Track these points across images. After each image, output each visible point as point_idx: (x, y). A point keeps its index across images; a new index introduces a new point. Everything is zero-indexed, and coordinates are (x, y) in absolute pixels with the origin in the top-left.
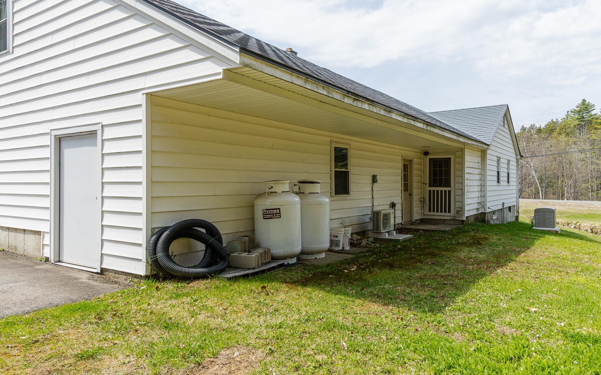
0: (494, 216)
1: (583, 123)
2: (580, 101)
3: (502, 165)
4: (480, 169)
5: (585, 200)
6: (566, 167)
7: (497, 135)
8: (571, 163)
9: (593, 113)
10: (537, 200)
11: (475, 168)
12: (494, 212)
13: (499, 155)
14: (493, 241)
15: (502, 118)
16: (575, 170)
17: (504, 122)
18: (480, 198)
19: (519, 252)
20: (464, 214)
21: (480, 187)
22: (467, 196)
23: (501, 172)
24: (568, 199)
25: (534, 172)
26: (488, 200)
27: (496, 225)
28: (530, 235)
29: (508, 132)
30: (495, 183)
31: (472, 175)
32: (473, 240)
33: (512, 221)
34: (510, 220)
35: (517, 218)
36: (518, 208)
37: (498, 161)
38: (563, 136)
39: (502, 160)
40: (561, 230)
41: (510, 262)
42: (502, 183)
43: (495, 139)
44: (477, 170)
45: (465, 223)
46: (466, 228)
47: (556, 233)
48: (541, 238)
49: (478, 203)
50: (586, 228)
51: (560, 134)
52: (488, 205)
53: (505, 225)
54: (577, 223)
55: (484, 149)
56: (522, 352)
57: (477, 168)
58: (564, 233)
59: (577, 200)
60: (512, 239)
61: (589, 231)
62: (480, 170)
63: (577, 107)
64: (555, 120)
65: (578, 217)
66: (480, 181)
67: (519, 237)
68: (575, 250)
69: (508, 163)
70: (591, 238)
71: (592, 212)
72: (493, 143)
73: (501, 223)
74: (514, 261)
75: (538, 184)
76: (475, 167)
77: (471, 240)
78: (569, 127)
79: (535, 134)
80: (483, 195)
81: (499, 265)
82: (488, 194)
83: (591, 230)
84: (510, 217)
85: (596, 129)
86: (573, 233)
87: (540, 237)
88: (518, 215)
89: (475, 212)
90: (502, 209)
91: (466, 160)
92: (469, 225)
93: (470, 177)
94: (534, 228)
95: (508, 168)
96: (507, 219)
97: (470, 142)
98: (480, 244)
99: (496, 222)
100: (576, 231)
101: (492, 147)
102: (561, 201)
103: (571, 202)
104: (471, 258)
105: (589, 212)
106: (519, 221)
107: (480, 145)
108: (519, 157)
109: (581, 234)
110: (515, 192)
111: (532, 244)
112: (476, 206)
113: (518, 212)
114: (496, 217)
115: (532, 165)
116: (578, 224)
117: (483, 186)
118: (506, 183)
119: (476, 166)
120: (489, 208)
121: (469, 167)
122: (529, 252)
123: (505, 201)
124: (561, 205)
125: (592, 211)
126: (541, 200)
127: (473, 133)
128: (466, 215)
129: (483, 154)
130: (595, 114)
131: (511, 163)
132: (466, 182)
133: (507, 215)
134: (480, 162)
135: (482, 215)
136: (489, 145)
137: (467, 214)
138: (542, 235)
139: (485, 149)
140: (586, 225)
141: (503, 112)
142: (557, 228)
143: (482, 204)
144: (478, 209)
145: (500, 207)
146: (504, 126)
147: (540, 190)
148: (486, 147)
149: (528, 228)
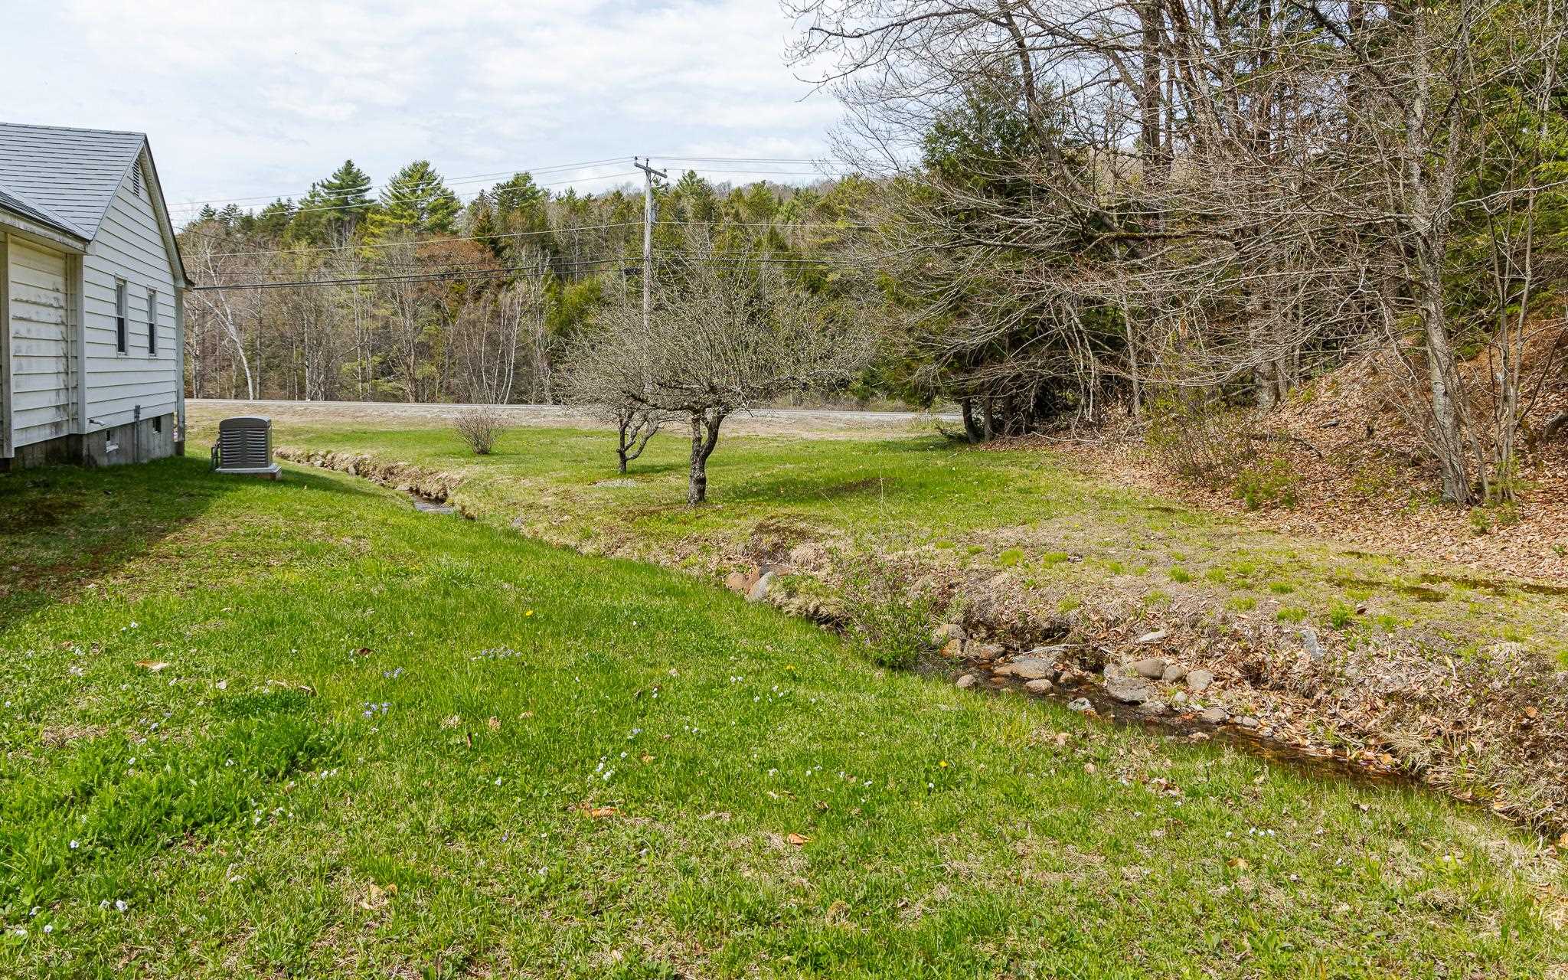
0: (108, 443)
1: (347, 218)
2: (342, 165)
3: (131, 302)
4: (61, 307)
5: (349, 400)
6: (308, 320)
7: (112, 214)
8: (319, 312)
9: (368, 196)
10: (240, 402)
11: (44, 305)
12: (109, 433)
13: (123, 273)
14: (94, 511)
15: (130, 170)
16: (328, 330)
17: (136, 182)
18: (63, 394)
19: (164, 531)
20: (9, 439)
21: (64, 360)
22: (17, 386)
23: (130, 323)
24: (312, 399)
25: (232, 329)
26: (88, 399)
27: (114, 470)
28: (202, 487)
29: (149, 212)
30: (113, 351)
31: (33, 327)
32: (32, 512)
33: (164, 455)
34: (157, 453)
35: (179, 447)
36: (181, 420)
37: (120, 290)
38: (304, 243)
39: (130, 288)
40: (283, 472)
41: (129, 561)
42: (132, 352)
43: (108, 225)
44: (52, 310)
45: (11, 467)
46: (15, 481)
47: (271, 479)
48: (229, 493)
49: (57, 407)
50: (344, 465)
51: (297, 237)
52: (90, 412)
53: (143, 467)
54: (328, 452)
55: (71, 250)
56: (99, 777)
57: (51, 306)
58: (289, 478)
59: (332, 399)
60: (149, 502)
61: (352, 470)
62: (62, 312)
63: (335, 177)
64: (284, 201)
65: (332, 440)
66: (63, 344)
67: (170, 493)
68: (301, 513)
69: (151, 297)
70: (351, 484)
71: (361, 427)
72: (102, 237)
73: (130, 461)
74: (145, 555)
75: (245, 362)
76: (43, 301)
77: (26, 512)
78: (318, 223)
79: (239, 231)
80: (74, 384)
81: (96, 569)
82: (89, 381)
83: (355, 467)
84: (158, 446)
85: (373, 235)
86: (314, 477)
87: (227, 489)
88: (181, 438)
89: (46, 435)
90: (132, 424)
91: (10, 279)
92: (25, 471)
93: (29, 331)
94: (218, 469)
95: (151, 312)
96: (148, 451)
97: (22, 225)
98: (52, 521)
99: (114, 460)
100: (324, 473)
101: (95, 248)
102: (297, 403)
103: (321, 405)
104: (14, 564)
105: (356, 427)
106: (186, 455)
107: (57, 237)
108: (182, 284)
109: (337, 478)
110: (172, 377)
111: (203, 508)
112: (50, 416)
113: (182, 431)
114: (116, 447)
115: (228, 311)
116: (329, 457)
117: (72, 360)
118: (147, 351)
119: (49, 297)
120: (91, 422)
121: (21, 301)
122: (190, 531)
123: (142, 403)
124: (295, 413)
125: (359, 423)
126: (251, 401)
127: (40, 201)
128: (15, 444)
129: (72, 265)
130: (372, 201)
131: (159, 298)
132: (13, 344)
133: (151, 439)
134: (62, 288)
135: (72, 442)
136: (89, 241)
137: (17, 440)
138: (233, 486)
139: (76, 252)
140: (345, 456)
141: (132, 155)
142: (275, 467)
143: (72, 409)
144: (56, 425)
145: (130, 418)
146: (136, 193)
147: (248, 375)
148: (79, 245)
149: (204, 470)
